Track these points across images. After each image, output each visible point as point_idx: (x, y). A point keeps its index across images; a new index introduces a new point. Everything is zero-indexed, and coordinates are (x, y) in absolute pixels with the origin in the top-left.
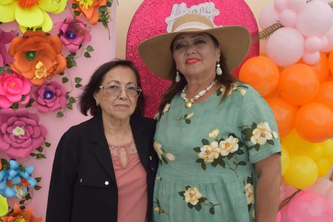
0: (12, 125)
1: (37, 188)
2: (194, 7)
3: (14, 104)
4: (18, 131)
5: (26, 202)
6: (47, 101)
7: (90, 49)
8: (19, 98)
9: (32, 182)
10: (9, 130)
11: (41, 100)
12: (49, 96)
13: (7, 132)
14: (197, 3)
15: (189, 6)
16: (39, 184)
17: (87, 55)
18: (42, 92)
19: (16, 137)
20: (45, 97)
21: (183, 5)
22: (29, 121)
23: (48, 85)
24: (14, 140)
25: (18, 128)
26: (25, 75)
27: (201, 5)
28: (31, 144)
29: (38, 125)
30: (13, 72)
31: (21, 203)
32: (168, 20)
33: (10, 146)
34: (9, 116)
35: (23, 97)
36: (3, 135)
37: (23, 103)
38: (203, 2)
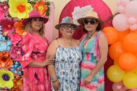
2: (83, 8)
3: (17, 44)
8: (18, 42)
10: (16, 52)
13: (15, 53)
14: (84, 6)
15: (80, 8)
19: (19, 54)
21: (79, 7)
24: (18, 55)
25: (19, 51)
26: (19, 34)
27: (86, 7)
30: (16, 33)
31: (20, 76)
32: (72, 13)
33: (16, 57)
34: (16, 48)
35: (20, 41)
36: (14, 53)
37: (20, 43)
38: (87, 5)
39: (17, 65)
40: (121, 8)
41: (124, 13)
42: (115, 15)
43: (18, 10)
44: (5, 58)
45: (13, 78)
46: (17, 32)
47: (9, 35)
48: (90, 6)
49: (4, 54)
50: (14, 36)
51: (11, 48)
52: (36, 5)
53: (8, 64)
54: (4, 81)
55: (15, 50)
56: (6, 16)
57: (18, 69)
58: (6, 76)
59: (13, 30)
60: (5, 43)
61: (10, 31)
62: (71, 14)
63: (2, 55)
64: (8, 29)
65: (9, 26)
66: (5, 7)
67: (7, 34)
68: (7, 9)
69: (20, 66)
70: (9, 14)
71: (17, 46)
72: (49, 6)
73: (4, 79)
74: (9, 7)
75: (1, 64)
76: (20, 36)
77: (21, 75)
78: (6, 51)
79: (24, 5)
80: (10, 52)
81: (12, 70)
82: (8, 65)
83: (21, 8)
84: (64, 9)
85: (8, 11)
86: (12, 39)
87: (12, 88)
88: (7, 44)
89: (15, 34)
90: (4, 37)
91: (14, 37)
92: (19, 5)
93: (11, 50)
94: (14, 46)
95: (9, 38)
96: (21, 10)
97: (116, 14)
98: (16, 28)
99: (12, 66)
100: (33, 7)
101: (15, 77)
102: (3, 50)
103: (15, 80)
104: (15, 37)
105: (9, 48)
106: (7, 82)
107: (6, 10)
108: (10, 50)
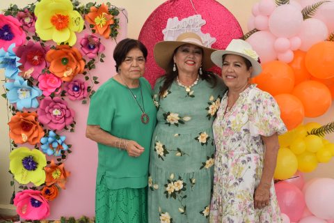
0: (53, 108)
1: (69, 151)
2: (185, 20)
3: (52, 93)
4: (56, 112)
5: (62, 161)
6: (75, 93)
7: (103, 56)
8: (53, 90)
9: (65, 147)
10: (50, 111)
11: (70, 91)
12: (76, 89)
14: (187, 16)
15: (180, 20)
16: (70, 149)
17: (102, 61)
18: (71, 86)
19: (55, 116)
20: (74, 90)
21: (176, 18)
22: (62, 106)
23: (75, 81)
24: (54, 117)
25: (56, 110)
26: (57, 75)
27: (190, 18)
28: (65, 121)
29: (67, 109)
30: (50, 73)
31: (59, 160)
32: (164, 31)
33: (51, 121)
34: (50, 102)
35: (57, 89)
36: (46, 114)
37: (57, 93)
38: (192, 15)
39: (52, 137)
40: (260, 20)
41: (267, 29)
42: (250, 35)
43: (54, 24)
44: (28, 124)
45: (45, 164)
46: (52, 69)
47: (35, 76)
48: (199, 16)
49: (25, 116)
50: (46, 78)
51: (39, 103)
52: (89, 14)
53: (35, 135)
54: (26, 171)
55: (47, 108)
56: (28, 38)
57: (55, 145)
58: (30, 161)
59: (43, 67)
60: (28, 93)
61: (37, 68)
62: (161, 31)
63: (21, 117)
64: (33, 64)
65: (36, 58)
66: (27, 20)
67: (32, 75)
68: (31, 23)
69: (59, 139)
70: (36, 34)
71: (52, 98)
72: (117, 17)
73: (25, 168)
74: (34, 18)
75: (21, 135)
76: (59, 78)
77: (61, 157)
78: (29, 108)
79: (65, 15)
80: (39, 110)
81: (43, 147)
82: (35, 139)
83: (60, 22)
84: (146, 23)
85: (34, 26)
86: (42, 84)
87: (42, 185)
88: (31, 95)
89: (47, 75)
90: (25, 80)
91: (46, 82)
92: (55, 15)
93: (41, 106)
94: (45, 98)
95: (35, 83)
96: (61, 26)
97: (251, 33)
98: (50, 62)
99: (43, 140)
100: (84, 19)
101: (48, 163)
102: (24, 108)
103: (49, 169)
104: (48, 81)
105: (35, 103)
106: (32, 173)
107: (30, 25)
108: (38, 107)
